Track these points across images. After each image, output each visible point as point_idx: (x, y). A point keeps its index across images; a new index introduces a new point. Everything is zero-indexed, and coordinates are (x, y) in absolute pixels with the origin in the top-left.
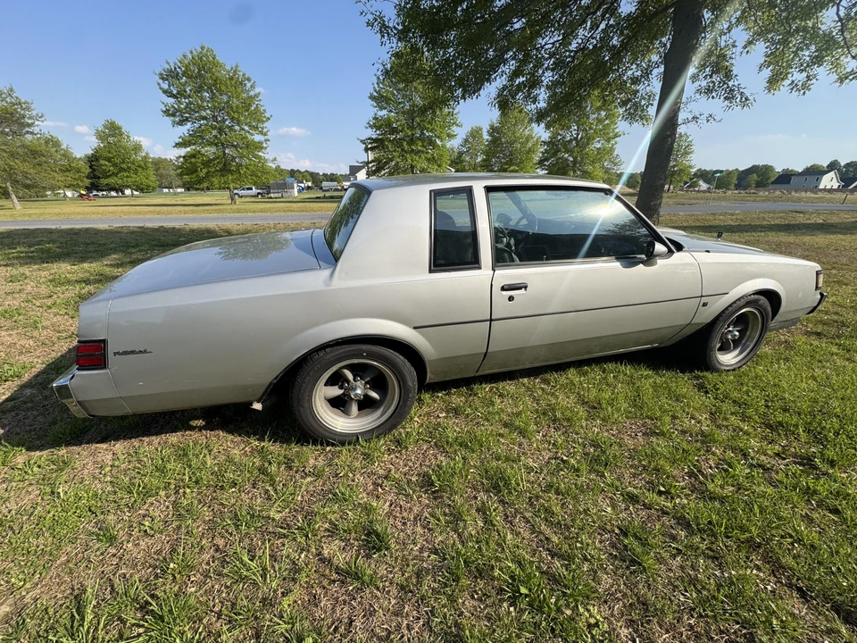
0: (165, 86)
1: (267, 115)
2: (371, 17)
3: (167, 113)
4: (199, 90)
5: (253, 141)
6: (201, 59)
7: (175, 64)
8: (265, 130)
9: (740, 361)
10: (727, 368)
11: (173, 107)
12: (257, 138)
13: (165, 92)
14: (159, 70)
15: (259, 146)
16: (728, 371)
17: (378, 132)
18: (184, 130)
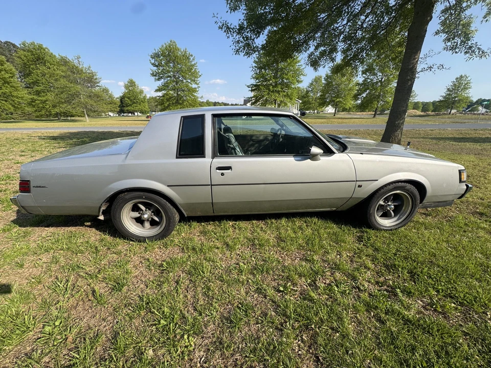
0: (153, 61)
1: (200, 74)
2: (221, 24)
3: (153, 75)
4: (168, 63)
5: (191, 88)
6: (170, 47)
7: (158, 50)
8: (198, 82)
9: (396, 225)
10: (385, 228)
11: (156, 71)
12: (194, 86)
13: (153, 64)
14: (151, 54)
15: (194, 90)
16: (387, 230)
17: (257, 81)
18: (160, 83)
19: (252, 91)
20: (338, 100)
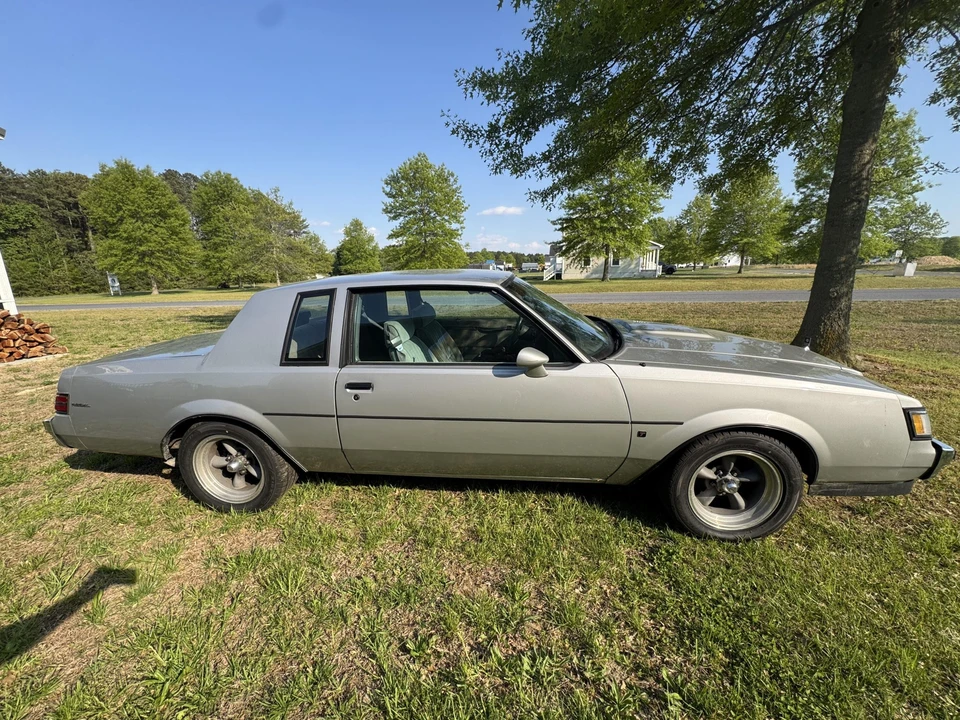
0: (388, 189)
1: (465, 205)
3: (386, 211)
4: (411, 190)
5: (449, 229)
6: (416, 164)
7: (397, 171)
8: (462, 219)
9: (749, 530)
10: (719, 535)
11: (391, 205)
12: (454, 226)
13: (387, 194)
14: (385, 177)
15: (453, 234)
17: (571, 211)
18: (396, 224)
19: (562, 229)
20: (745, 240)
